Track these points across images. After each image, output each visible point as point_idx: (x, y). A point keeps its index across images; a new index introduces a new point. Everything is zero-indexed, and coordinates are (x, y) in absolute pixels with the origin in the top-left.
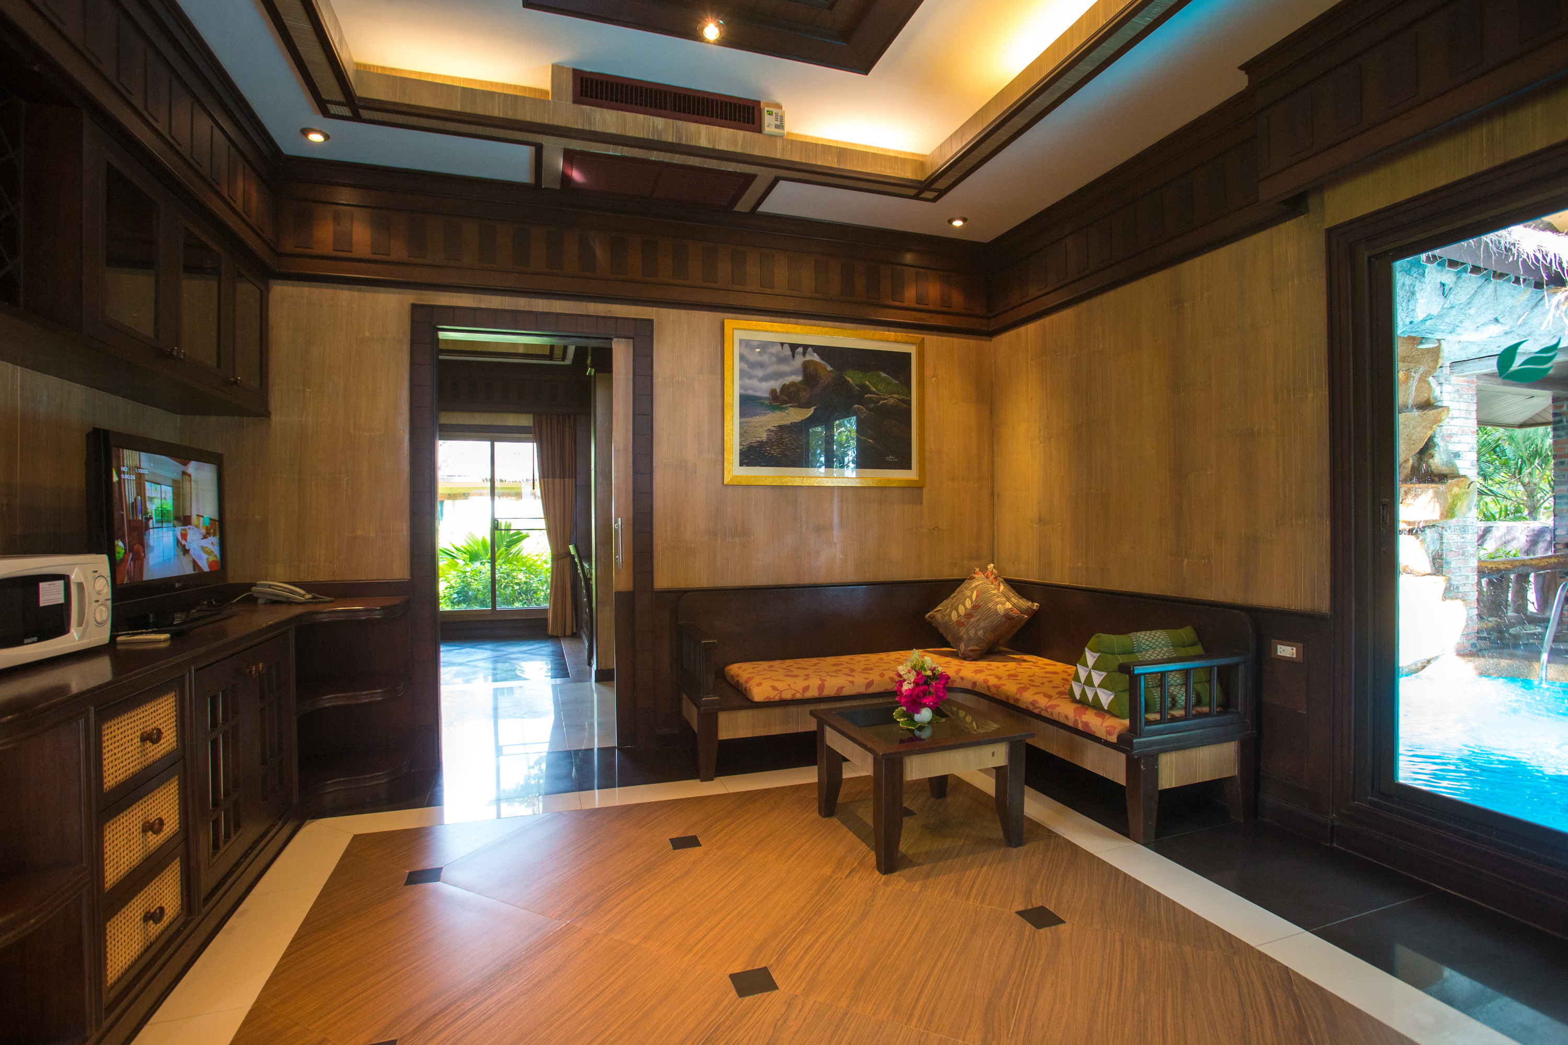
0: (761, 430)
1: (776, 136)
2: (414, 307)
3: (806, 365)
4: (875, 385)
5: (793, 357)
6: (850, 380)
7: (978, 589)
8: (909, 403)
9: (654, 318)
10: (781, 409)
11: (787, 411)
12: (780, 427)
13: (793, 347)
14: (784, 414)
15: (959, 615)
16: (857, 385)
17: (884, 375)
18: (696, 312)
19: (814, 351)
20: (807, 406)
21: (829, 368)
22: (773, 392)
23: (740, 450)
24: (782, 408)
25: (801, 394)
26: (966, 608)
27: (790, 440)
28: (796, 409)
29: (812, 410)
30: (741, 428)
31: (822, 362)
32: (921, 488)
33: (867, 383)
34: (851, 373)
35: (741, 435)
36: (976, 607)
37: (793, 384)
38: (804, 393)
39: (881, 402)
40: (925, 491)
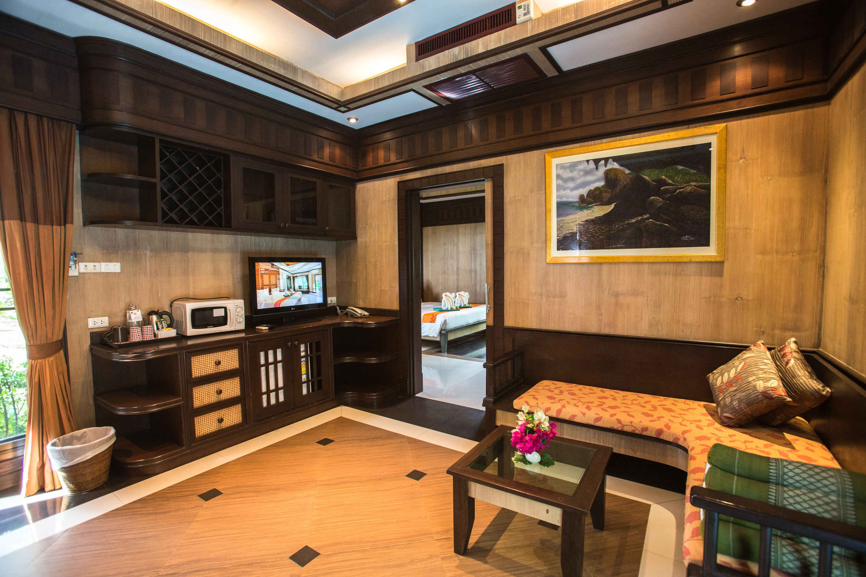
0: (572, 224)
1: (527, 21)
2: (399, 183)
3: (607, 174)
4: (670, 178)
5: (597, 168)
6: (646, 177)
7: (747, 361)
8: (708, 188)
9: (504, 162)
10: (587, 208)
11: (592, 209)
12: (587, 221)
13: (597, 162)
14: (589, 211)
15: (722, 382)
16: (654, 181)
17: (680, 167)
18: (529, 152)
19: (614, 161)
20: (608, 203)
21: (627, 172)
22: (581, 197)
23: (558, 239)
24: (589, 207)
25: (604, 195)
26: (729, 377)
27: (594, 230)
28: (600, 207)
29: (613, 206)
30: (558, 224)
31: (621, 168)
32: (722, 263)
33: (663, 177)
34: (648, 171)
35: (558, 229)
36: (737, 378)
37: (597, 189)
38: (606, 194)
39: (678, 191)
40: (726, 265)
